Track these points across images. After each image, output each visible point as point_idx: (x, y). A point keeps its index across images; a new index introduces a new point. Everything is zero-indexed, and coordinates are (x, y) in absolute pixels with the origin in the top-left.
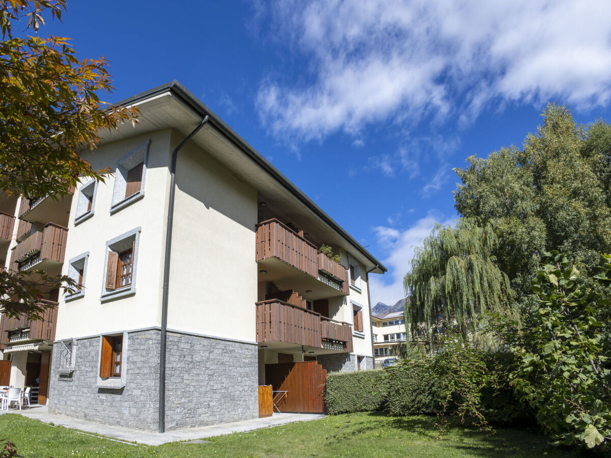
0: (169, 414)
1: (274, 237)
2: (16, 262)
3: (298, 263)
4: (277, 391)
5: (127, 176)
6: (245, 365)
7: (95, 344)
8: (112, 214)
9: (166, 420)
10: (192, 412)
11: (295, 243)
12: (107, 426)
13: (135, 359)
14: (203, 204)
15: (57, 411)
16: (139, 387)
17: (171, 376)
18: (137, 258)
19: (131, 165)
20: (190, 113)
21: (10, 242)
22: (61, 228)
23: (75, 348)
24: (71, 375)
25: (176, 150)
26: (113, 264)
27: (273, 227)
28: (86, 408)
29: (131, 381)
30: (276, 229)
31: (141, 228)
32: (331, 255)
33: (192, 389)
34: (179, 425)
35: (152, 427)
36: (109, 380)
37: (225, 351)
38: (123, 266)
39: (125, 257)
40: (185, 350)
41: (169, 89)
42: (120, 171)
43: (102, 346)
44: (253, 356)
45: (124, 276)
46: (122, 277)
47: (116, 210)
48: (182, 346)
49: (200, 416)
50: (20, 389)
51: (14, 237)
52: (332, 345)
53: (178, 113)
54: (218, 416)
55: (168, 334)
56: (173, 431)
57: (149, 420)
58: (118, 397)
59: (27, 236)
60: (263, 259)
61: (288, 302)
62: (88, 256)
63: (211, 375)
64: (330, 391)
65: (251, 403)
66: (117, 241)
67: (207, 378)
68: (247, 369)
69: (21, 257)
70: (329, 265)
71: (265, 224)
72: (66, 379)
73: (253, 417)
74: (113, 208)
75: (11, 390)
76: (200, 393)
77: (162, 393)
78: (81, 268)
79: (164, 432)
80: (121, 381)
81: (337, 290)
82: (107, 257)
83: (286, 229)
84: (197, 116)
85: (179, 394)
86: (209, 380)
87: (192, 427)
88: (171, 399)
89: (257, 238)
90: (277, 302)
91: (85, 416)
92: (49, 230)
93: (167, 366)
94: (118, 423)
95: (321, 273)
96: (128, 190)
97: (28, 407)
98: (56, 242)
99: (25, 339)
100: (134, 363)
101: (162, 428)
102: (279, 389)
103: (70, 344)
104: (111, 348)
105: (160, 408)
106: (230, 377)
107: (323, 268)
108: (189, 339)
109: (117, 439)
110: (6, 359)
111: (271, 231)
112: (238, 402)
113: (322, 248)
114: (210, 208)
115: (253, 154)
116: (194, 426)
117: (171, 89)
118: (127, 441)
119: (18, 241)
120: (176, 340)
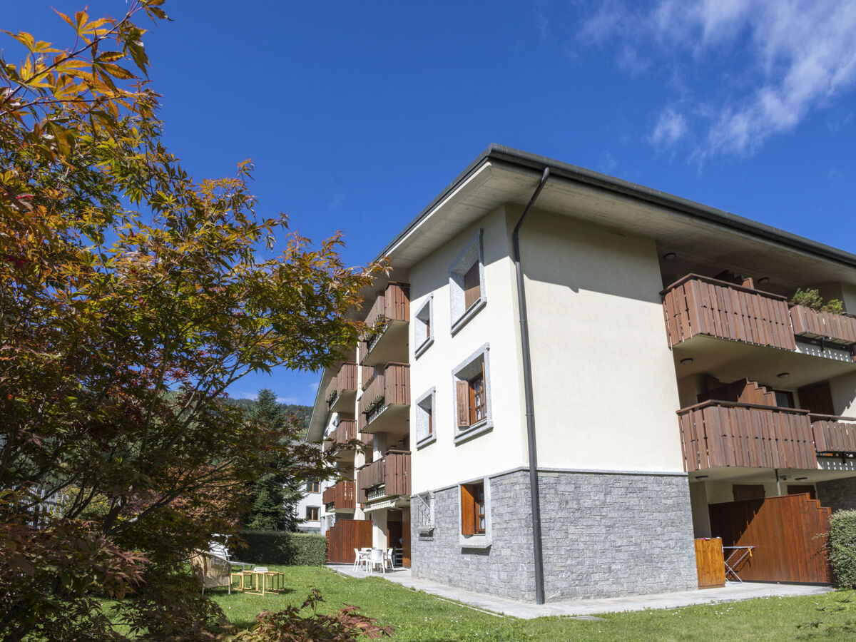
0: (550, 580)
1: (695, 303)
2: (364, 413)
3: (749, 333)
4: (734, 547)
5: (463, 283)
6: (667, 509)
7: (453, 496)
8: (454, 334)
9: (546, 588)
10: (584, 579)
11: (738, 302)
12: (474, 593)
13: (501, 510)
14: (568, 288)
15: (420, 575)
16: (508, 545)
17: (550, 530)
18: (489, 383)
19: (465, 268)
20: (521, 176)
21: (356, 392)
22: (401, 366)
23: (432, 502)
24: (431, 534)
25: (516, 231)
26: (464, 396)
27: (690, 289)
28: (450, 572)
29: (498, 538)
30: (697, 291)
31: (488, 344)
32: (818, 304)
33: (582, 546)
34: (565, 596)
35: (527, 596)
36: (474, 538)
37: (630, 490)
38: (476, 396)
39: (477, 384)
40: (567, 494)
41: (487, 158)
42: (454, 280)
43: (462, 497)
44: (681, 494)
45: (479, 407)
46: (476, 410)
47: (457, 329)
48: (561, 488)
49: (597, 584)
50: (382, 551)
51: (360, 386)
52: (844, 462)
53: (508, 182)
54: (625, 585)
55: (539, 474)
56: (558, 603)
57: (523, 588)
58: (484, 558)
59: (371, 381)
60: (681, 341)
61: (740, 401)
62: (435, 391)
63: (609, 526)
64: (839, 546)
65: (682, 566)
66: (464, 367)
67: (604, 531)
68: (672, 515)
69: (367, 407)
70: (816, 322)
71: (676, 287)
72: (426, 538)
73: (688, 588)
74: (453, 327)
75: (373, 551)
76: (595, 552)
77: (537, 552)
78: (429, 408)
79: (543, 603)
80: (486, 538)
81: (845, 362)
82: (455, 388)
83: (715, 284)
84: (532, 175)
85: (563, 553)
86: (608, 533)
87: (584, 598)
88: (551, 560)
89: (665, 312)
90: (716, 405)
91: (450, 581)
92: (390, 371)
93: (542, 516)
94: (487, 590)
95: (801, 339)
96: (468, 300)
97: (392, 571)
98: (399, 382)
99: (381, 496)
100: (500, 515)
101: (542, 599)
102: (736, 543)
103: (427, 498)
104: (472, 498)
105: (536, 572)
106: (641, 528)
107: (804, 330)
108: (572, 478)
109: (482, 609)
110: (368, 519)
111: (688, 295)
112: (659, 565)
113: (796, 296)
114: (580, 290)
115: (632, 190)
116: (589, 598)
117: (489, 157)
118: (493, 612)
119: (364, 390)
120: (552, 482)
